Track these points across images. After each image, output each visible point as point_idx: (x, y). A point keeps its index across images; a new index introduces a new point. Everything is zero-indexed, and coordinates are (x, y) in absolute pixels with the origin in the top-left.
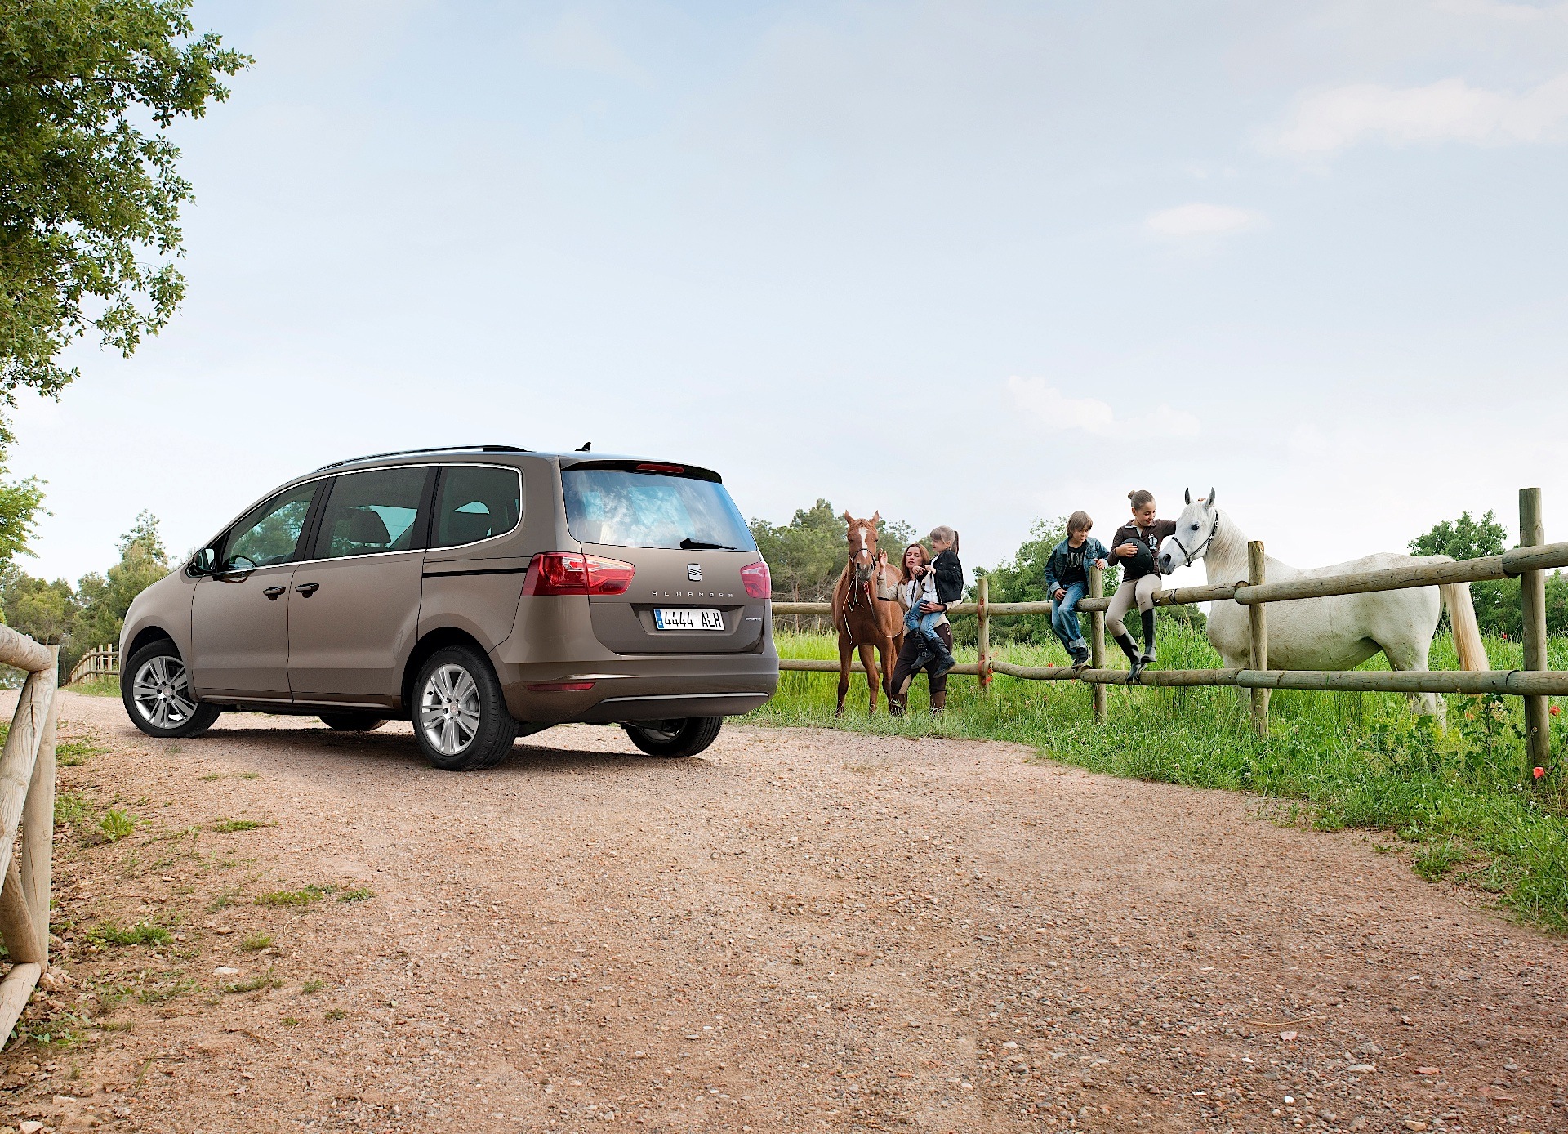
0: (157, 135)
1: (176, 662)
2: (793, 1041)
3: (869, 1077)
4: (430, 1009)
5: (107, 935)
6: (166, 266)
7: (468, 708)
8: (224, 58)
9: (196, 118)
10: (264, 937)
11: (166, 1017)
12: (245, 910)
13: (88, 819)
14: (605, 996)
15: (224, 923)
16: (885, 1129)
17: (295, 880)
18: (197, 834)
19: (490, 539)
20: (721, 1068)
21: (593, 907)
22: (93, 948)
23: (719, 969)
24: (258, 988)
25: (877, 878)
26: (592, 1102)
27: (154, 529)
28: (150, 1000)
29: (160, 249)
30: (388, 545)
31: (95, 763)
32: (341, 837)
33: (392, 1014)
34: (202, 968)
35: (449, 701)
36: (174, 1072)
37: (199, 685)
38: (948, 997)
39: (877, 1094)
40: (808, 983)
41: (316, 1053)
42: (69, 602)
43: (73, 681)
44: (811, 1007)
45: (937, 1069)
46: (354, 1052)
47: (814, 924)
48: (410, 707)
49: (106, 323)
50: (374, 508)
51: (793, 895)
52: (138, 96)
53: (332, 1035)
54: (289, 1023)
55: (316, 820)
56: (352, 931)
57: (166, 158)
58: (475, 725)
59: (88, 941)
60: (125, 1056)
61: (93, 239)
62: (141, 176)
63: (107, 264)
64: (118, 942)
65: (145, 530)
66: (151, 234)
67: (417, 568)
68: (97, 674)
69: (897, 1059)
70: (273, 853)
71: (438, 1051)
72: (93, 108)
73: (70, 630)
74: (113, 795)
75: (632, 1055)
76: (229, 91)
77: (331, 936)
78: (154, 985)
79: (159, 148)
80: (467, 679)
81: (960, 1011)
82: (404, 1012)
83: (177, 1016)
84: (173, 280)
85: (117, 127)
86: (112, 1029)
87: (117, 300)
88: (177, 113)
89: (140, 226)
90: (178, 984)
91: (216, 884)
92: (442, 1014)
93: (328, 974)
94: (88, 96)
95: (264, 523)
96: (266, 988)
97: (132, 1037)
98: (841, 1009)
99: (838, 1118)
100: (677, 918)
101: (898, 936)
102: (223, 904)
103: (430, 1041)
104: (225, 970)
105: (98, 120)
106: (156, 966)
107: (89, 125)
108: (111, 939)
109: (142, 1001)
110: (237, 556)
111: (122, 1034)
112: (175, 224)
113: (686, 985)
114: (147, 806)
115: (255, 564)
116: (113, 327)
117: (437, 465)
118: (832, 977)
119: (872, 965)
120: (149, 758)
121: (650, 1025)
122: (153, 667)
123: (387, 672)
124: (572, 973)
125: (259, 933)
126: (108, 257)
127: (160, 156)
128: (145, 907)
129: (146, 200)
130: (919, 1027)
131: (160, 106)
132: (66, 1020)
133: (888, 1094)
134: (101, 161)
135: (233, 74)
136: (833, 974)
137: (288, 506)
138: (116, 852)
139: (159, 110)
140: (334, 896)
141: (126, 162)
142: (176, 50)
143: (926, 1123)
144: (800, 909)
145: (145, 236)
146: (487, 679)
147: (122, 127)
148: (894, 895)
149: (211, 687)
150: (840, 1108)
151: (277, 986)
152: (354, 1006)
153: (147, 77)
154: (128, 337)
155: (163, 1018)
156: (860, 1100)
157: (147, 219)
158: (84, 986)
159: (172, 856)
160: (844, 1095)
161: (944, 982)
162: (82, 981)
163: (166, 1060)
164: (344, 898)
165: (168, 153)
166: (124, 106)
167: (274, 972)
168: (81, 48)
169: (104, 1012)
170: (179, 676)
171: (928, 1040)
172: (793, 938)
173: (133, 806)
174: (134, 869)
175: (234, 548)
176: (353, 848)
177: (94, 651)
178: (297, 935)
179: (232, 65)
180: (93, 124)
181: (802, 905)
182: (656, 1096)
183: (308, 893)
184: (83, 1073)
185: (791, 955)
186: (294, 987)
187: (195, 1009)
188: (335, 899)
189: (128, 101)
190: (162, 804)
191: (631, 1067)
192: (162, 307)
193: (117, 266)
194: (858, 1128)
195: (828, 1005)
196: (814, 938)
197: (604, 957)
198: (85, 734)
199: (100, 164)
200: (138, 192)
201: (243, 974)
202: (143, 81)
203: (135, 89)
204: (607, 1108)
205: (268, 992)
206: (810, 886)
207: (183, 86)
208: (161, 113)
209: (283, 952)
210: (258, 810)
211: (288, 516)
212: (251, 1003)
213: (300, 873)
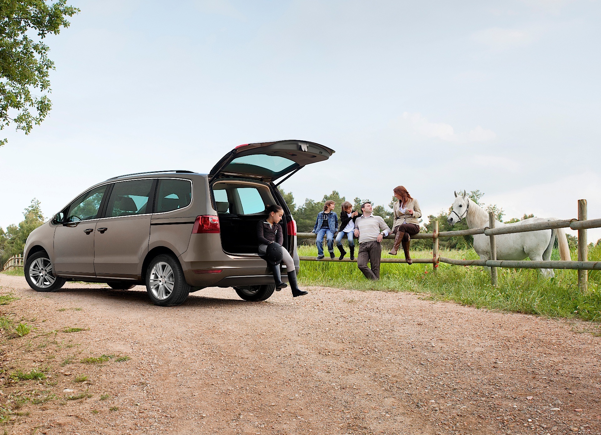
0: (40, 42)
1: (47, 260)
2: (327, 400)
3: (353, 412)
4: (153, 406)
5: (18, 375)
6: (43, 96)
7: (169, 280)
8: (68, 10)
9: (56, 34)
10: (85, 376)
11: (43, 410)
12: (76, 365)
13: (11, 327)
14: (261, 384)
15: (67, 371)
16: (359, 430)
17: (97, 353)
18: (56, 334)
19: (179, 210)
20: (302, 409)
21: (257, 353)
22: (13, 381)
23: (301, 375)
24: (82, 398)
25: (356, 343)
26: (256, 421)
27: (38, 206)
28: (37, 403)
29: (41, 89)
30: (136, 212)
31: (13, 304)
32: (116, 335)
33: (137, 409)
34: (58, 389)
35: (161, 277)
36: (47, 433)
37: (57, 270)
38: (381, 384)
39: (356, 418)
40: (332, 379)
41: (106, 425)
42: (3, 237)
43: (4, 270)
44: (333, 388)
45: (377, 410)
46: (122, 424)
47: (334, 359)
48: (145, 280)
49: (18, 120)
50: (130, 196)
51: (327, 348)
52: (32, 25)
53: (113, 417)
54: (95, 412)
55: (106, 328)
56: (121, 374)
57: (43, 51)
58: (172, 287)
59: (11, 378)
60: (26, 426)
61: (13, 85)
62: (33, 59)
63: (19, 95)
64: (23, 379)
65: (34, 206)
66: (37, 83)
67: (148, 222)
68: (15, 267)
69: (363, 406)
70: (88, 341)
71: (157, 424)
72: (13, 30)
73: (3, 248)
74: (21, 317)
75: (270, 405)
76: (70, 23)
77: (112, 376)
78: (38, 396)
79: (40, 47)
80: (169, 268)
81: (385, 389)
82: (143, 408)
83: (48, 409)
84: (46, 102)
85: (23, 38)
86: (21, 415)
87: (23, 111)
88: (48, 32)
89: (32, 79)
90: (49, 396)
91: (65, 354)
92: (159, 408)
93: (111, 392)
94: (11, 25)
95: (84, 202)
96: (85, 398)
97: (29, 418)
98: (343, 388)
99: (342, 427)
100: (286, 357)
101: (363, 363)
102: (67, 362)
103: (153, 420)
104: (68, 390)
105: (15, 35)
106: (39, 388)
107: (11, 37)
108: (21, 377)
109: (33, 403)
110: (73, 216)
111: (25, 417)
112: (47, 79)
113: (289, 380)
114: (35, 322)
115: (80, 219)
116: (21, 122)
117: (157, 178)
118: (340, 377)
119: (354, 373)
120: (36, 302)
121: (277, 394)
122: (38, 262)
123: (136, 265)
124: (249, 376)
125: (82, 375)
126: (19, 92)
127: (41, 50)
128: (34, 364)
129: (35, 69)
130: (371, 395)
131: (41, 29)
132: (2, 411)
133: (360, 418)
134: (16, 52)
135: (71, 16)
136: (341, 376)
137: (95, 195)
138: (23, 341)
139: (41, 31)
140: (114, 359)
141: (27, 52)
142: (47, 6)
143: (373, 429)
144: (329, 353)
145: (35, 84)
146: (177, 268)
147: (25, 38)
148: (362, 349)
149: (61, 271)
150: (343, 423)
151: (90, 397)
152: (122, 405)
153: (35, 17)
154: (28, 126)
155: (42, 410)
156: (350, 420)
157: (36, 77)
158: (9, 397)
159: (45, 342)
160: (345, 419)
161: (380, 379)
162: (8, 395)
163: (43, 428)
164: (118, 360)
165: (44, 49)
166: (26, 29)
167: (88, 391)
168: (8, 5)
169: (17, 408)
170: (49, 266)
171: (374, 400)
172: (327, 363)
173: (29, 322)
174: (30, 348)
175: (72, 213)
176: (122, 339)
177: (13, 257)
178: (98, 376)
179: (70, 12)
180: (13, 37)
181: (330, 352)
182: (279, 419)
183: (103, 358)
184: (9, 433)
185: (326, 369)
186: (97, 397)
187: (56, 406)
188: (114, 360)
189: (28, 27)
190: (41, 321)
191: (270, 409)
192: (42, 114)
193: (23, 96)
194: (349, 430)
195: (339, 387)
196: (334, 363)
197: (260, 370)
198: (10, 292)
199: (16, 54)
200: (32, 65)
201: (75, 392)
202: (34, 19)
203: (31, 22)
204: (261, 423)
205: (86, 399)
206: (333, 345)
207: (50, 21)
208: (41, 32)
209: (92, 383)
210: (82, 323)
211: (94, 199)
212: (79, 404)
213: (99, 350)
